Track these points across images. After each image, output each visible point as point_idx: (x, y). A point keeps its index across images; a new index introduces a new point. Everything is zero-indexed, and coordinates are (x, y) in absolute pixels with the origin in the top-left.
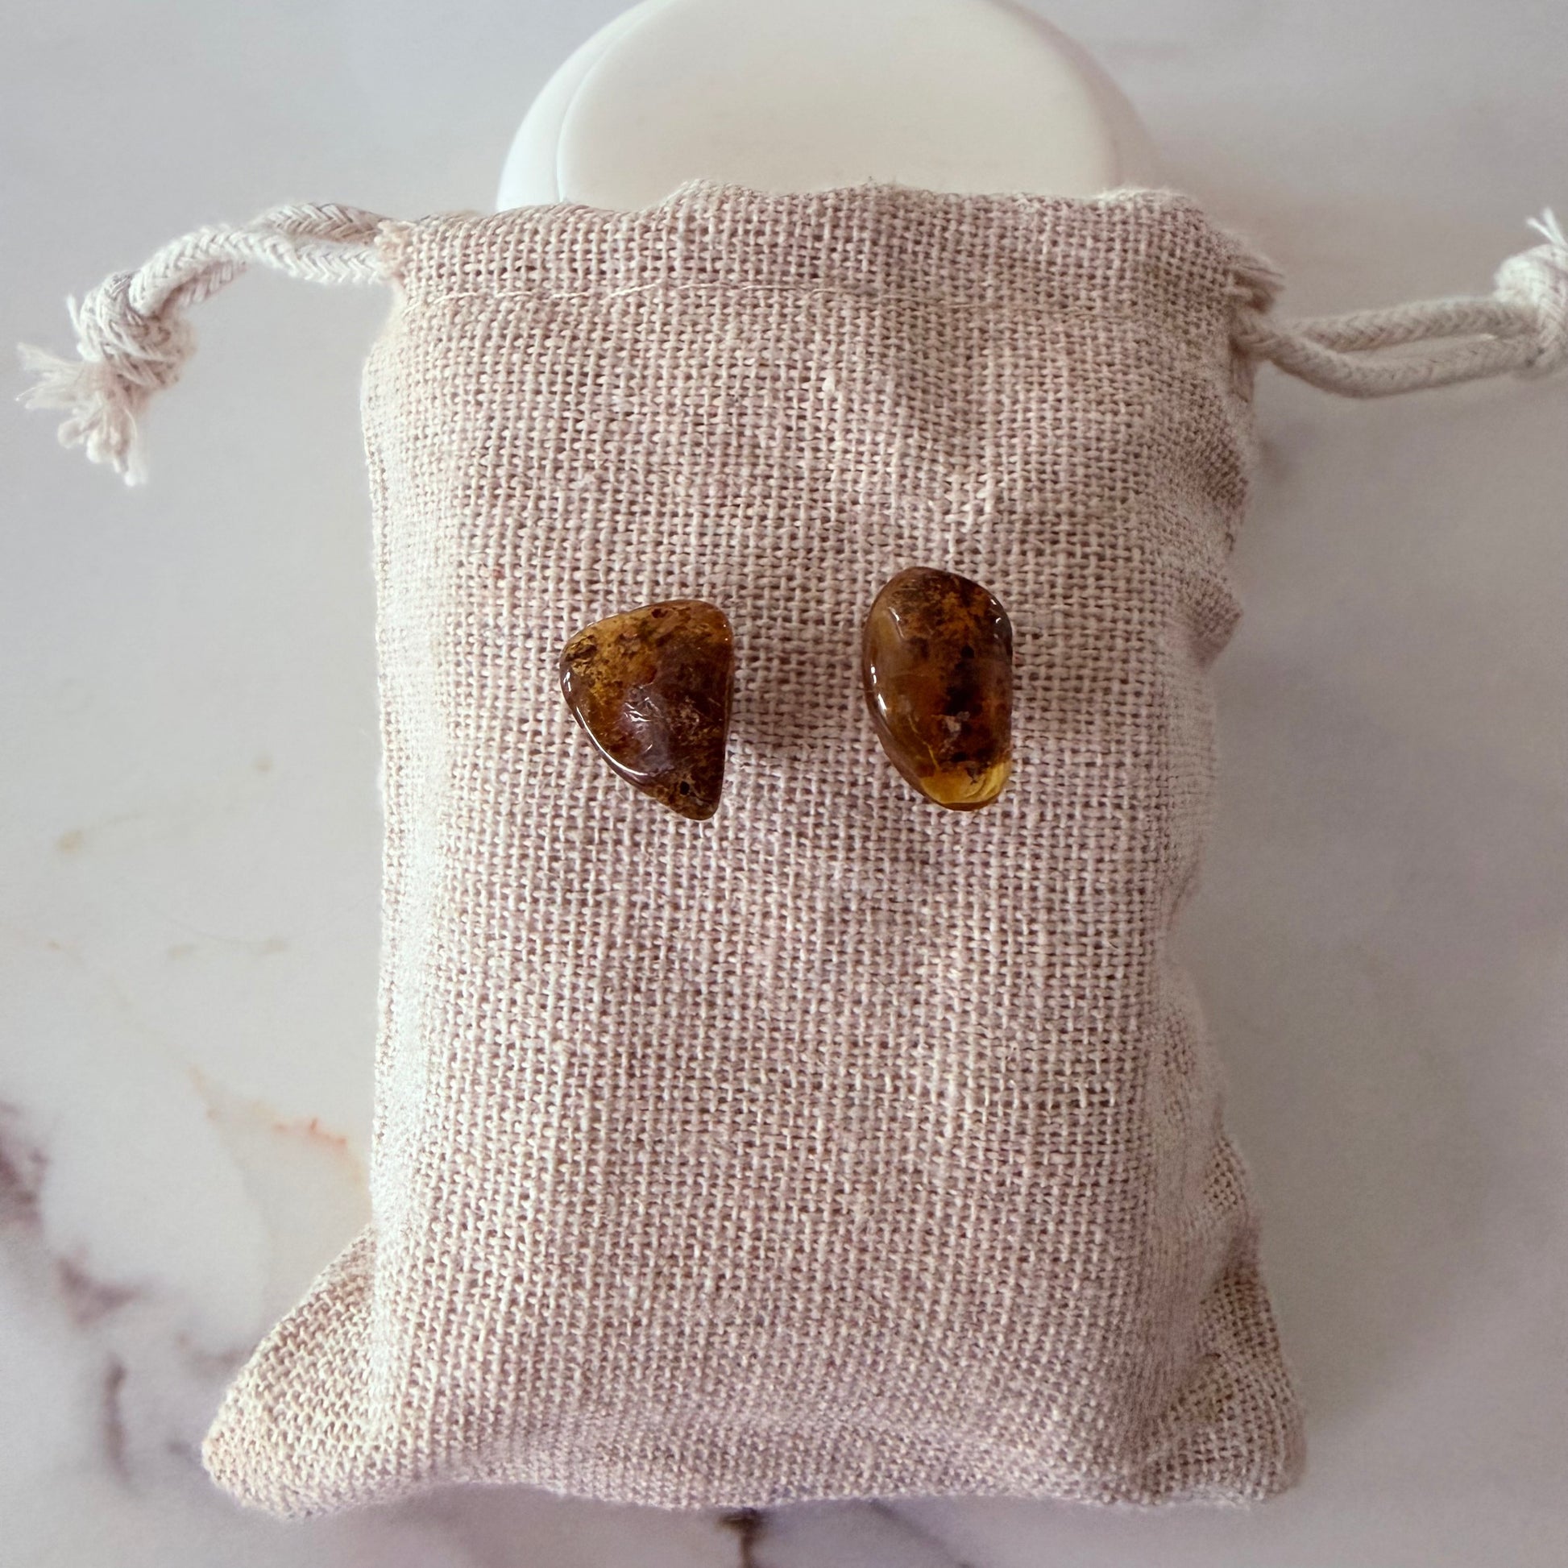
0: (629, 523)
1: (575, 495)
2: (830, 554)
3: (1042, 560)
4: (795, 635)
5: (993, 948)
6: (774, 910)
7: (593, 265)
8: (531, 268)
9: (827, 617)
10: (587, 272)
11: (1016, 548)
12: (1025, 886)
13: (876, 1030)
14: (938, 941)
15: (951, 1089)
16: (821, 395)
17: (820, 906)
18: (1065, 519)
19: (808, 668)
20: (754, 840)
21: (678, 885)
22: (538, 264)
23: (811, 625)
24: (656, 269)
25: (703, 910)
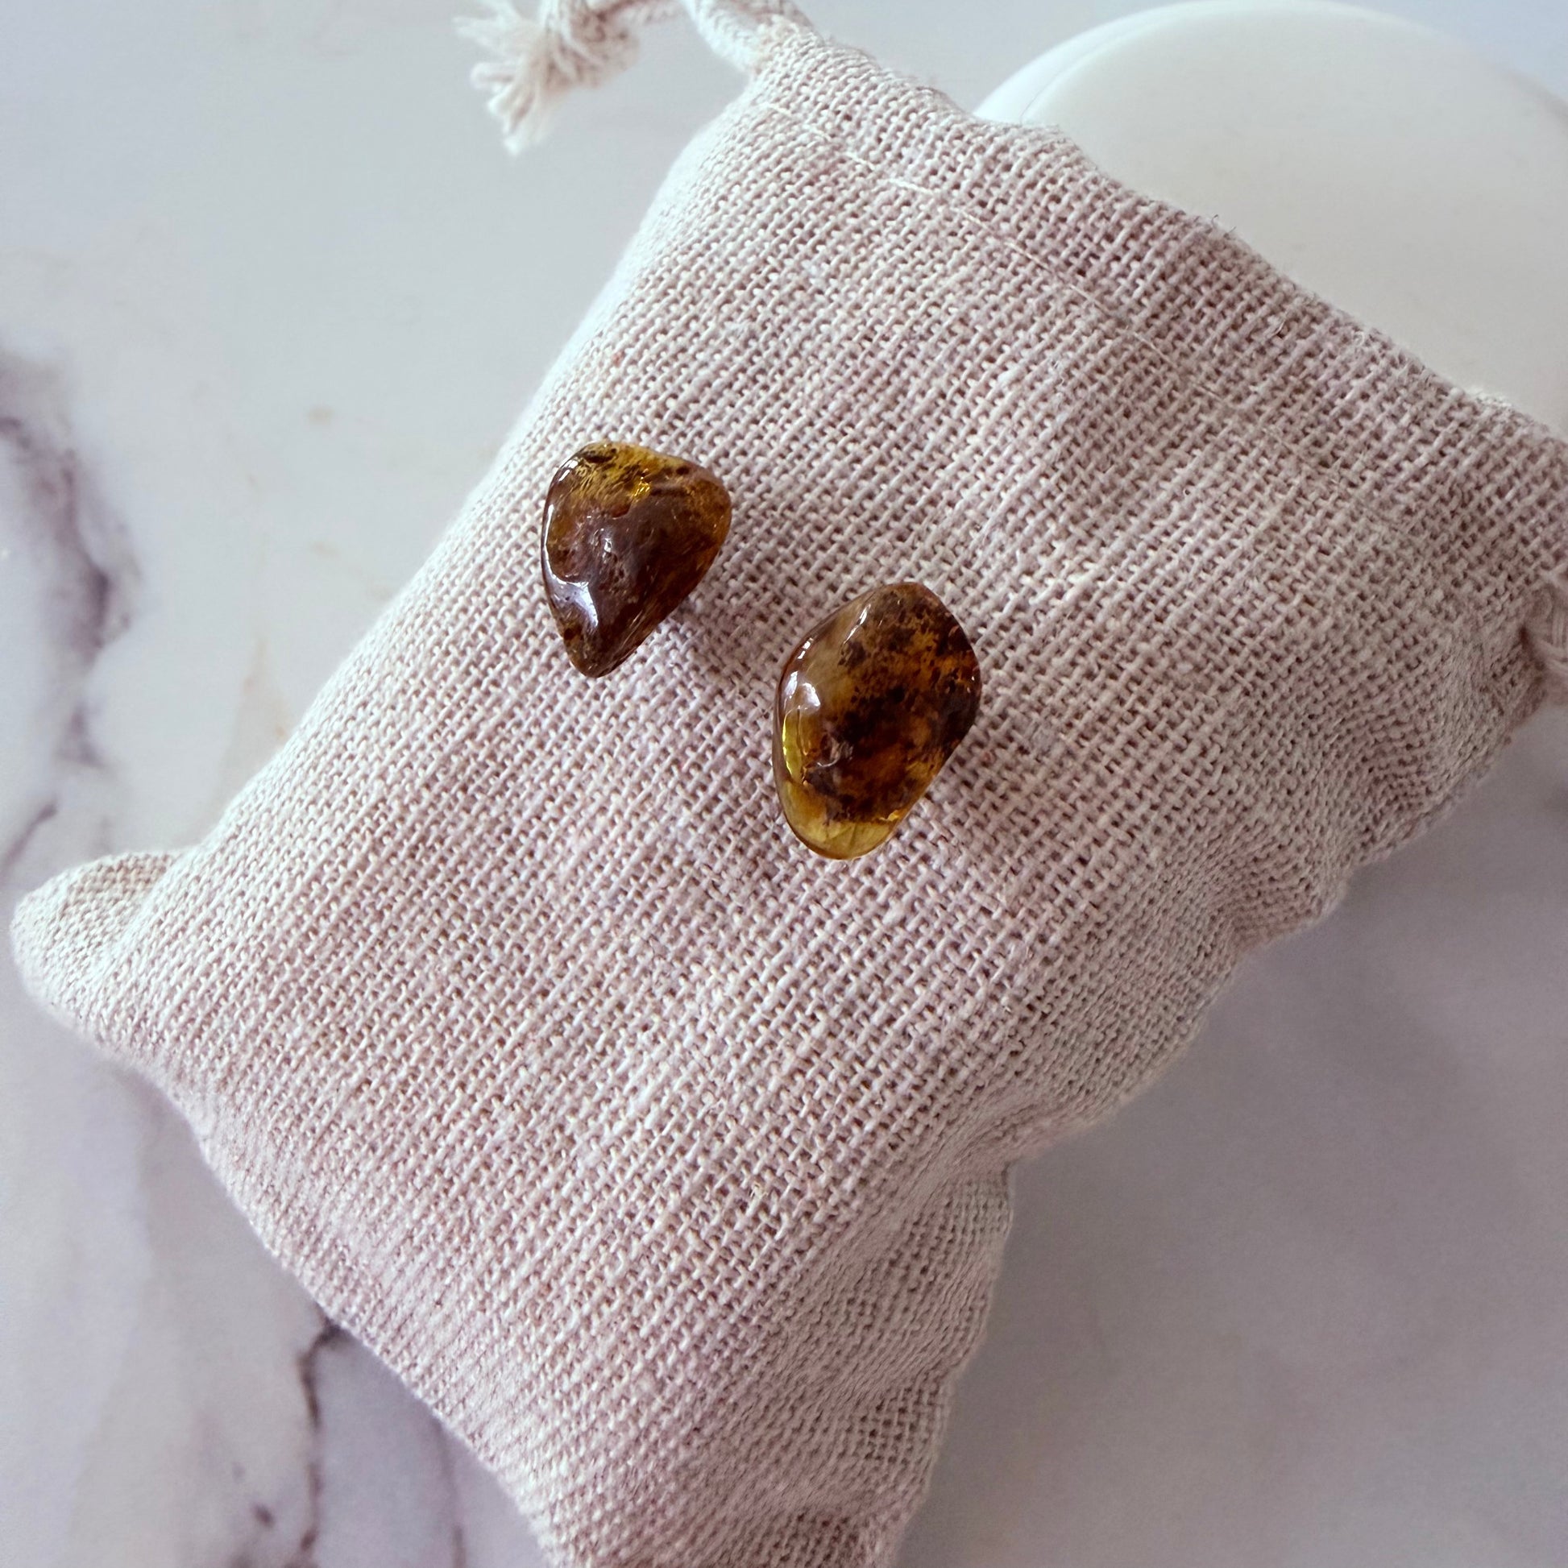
1: (723, 334)
2: (890, 535)
3: (1086, 683)
4: (802, 583)
5: (768, 1002)
6: (612, 809)
9: (842, 588)
10: (889, 148)
11: (1069, 654)
12: (841, 972)
13: (623, 988)
14: (728, 954)
15: (646, 1093)
16: (993, 383)
17: (649, 838)
18: (1139, 661)
19: (791, 621)
20: (636, 737)
21: (555, 727)
22: (855, 117)
23: (822, 585)
24: (944, 179)
25: (559, 764)
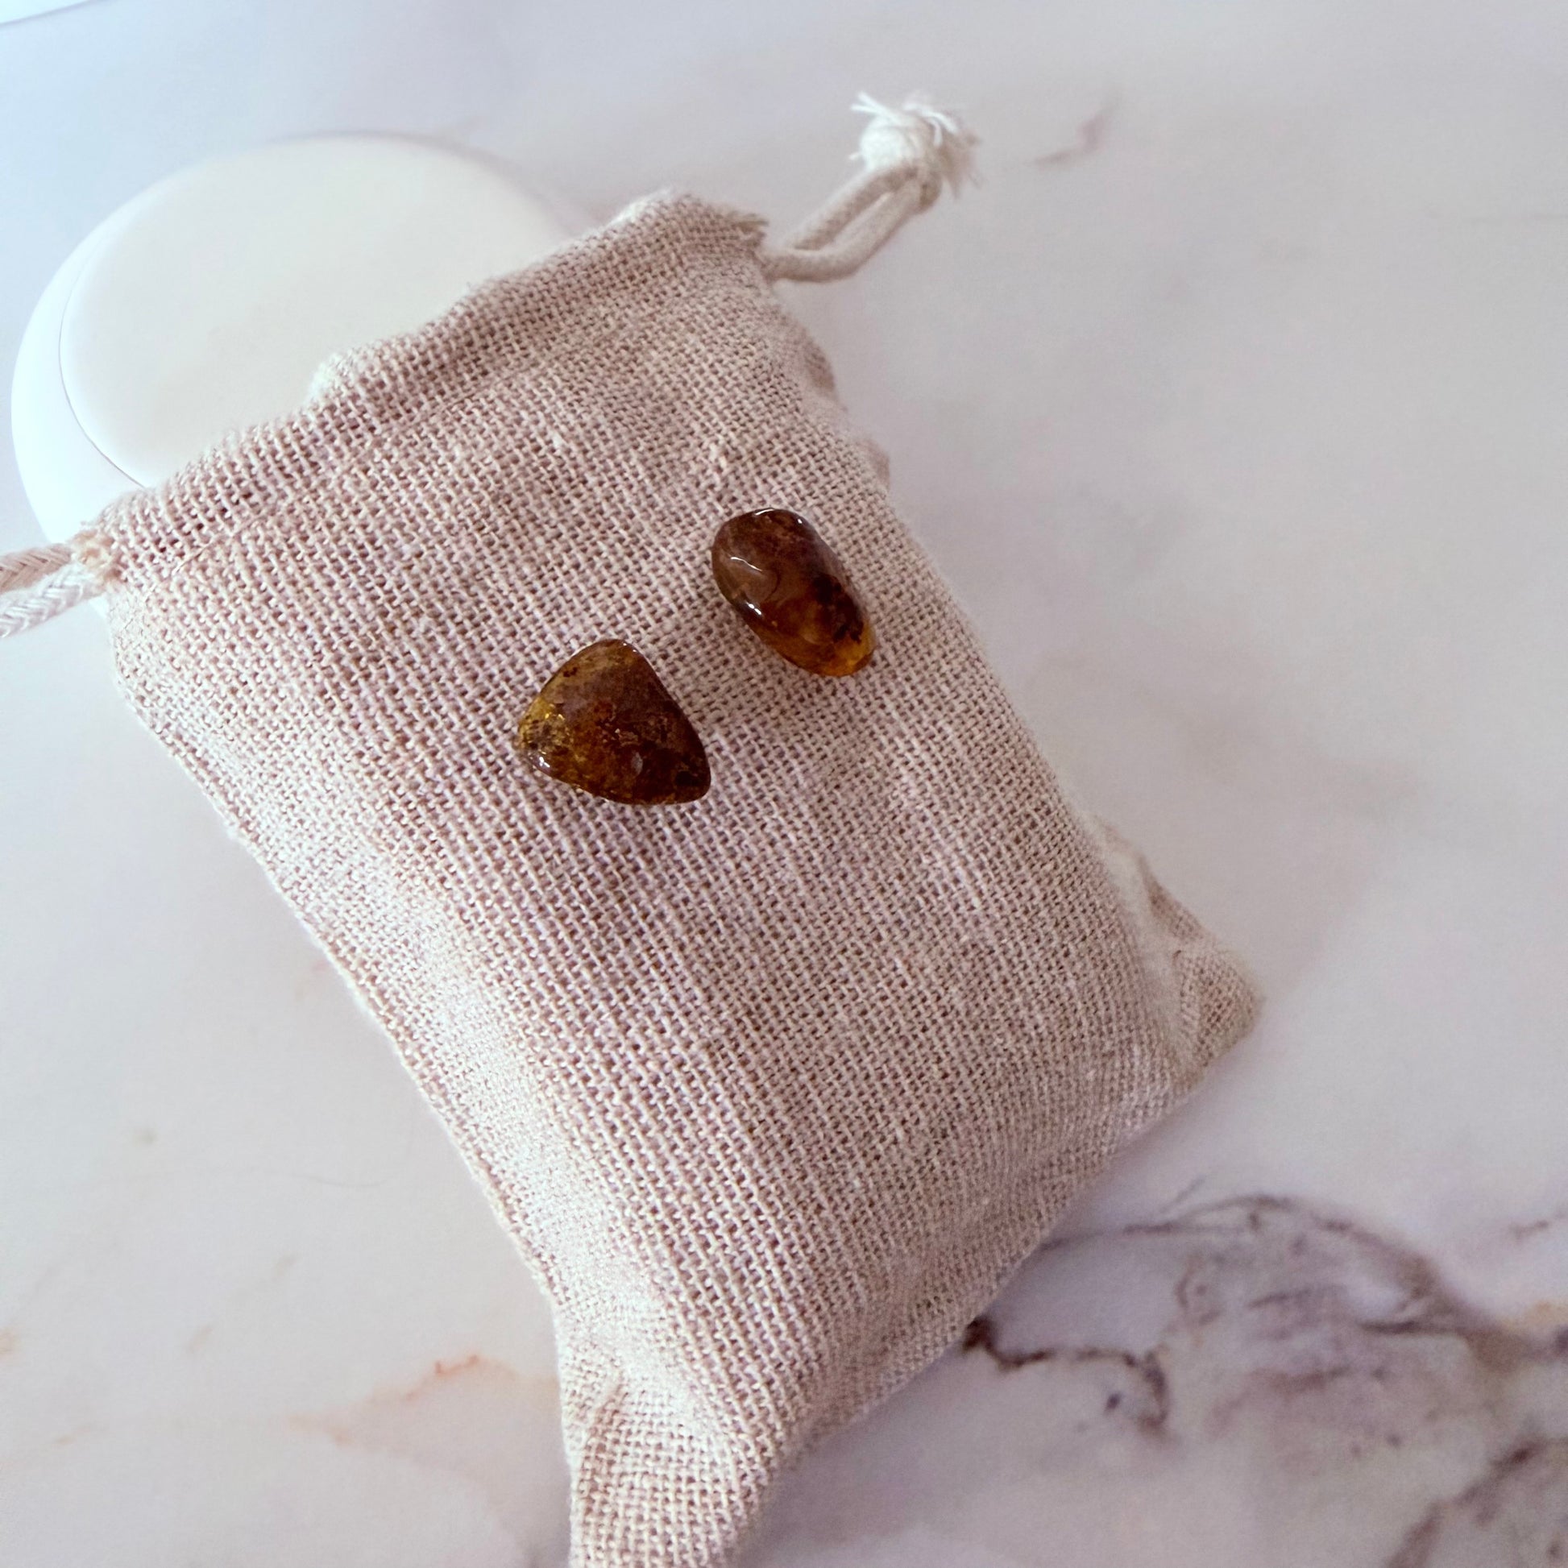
0: (480, 633)
1: (422, 641)
2: (643, 562)
3: (780, 478)
4: (660, 633)
5: (925, 757)
6: (776, 835)
7: (304, 462)
8: (247, 496)
9: (673, 607)
11: (758, 481)
12: (915, 703)
13: (891, 869)
14: (888, 779)
15: (961, 872)
16: (558, 453)
17: (804, 808)
18: (775, 441)
19: (684, 651)
20: (731, 796)
21: (699, 868)
22: (252, 488)
23: (666, 620)
24: (359, 436)
25: (727, 872)
